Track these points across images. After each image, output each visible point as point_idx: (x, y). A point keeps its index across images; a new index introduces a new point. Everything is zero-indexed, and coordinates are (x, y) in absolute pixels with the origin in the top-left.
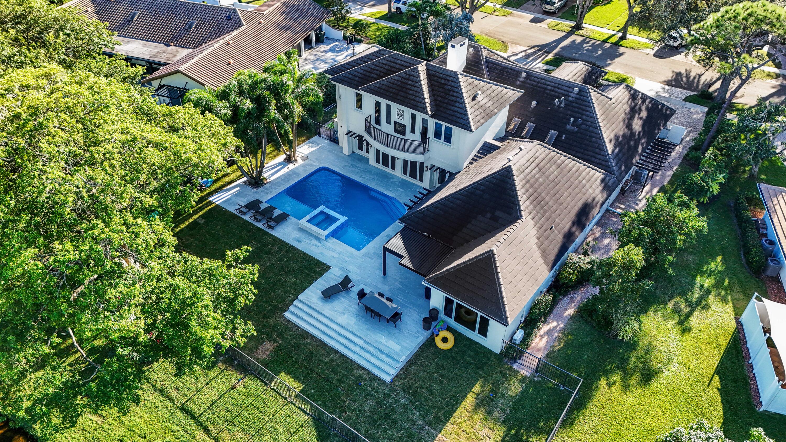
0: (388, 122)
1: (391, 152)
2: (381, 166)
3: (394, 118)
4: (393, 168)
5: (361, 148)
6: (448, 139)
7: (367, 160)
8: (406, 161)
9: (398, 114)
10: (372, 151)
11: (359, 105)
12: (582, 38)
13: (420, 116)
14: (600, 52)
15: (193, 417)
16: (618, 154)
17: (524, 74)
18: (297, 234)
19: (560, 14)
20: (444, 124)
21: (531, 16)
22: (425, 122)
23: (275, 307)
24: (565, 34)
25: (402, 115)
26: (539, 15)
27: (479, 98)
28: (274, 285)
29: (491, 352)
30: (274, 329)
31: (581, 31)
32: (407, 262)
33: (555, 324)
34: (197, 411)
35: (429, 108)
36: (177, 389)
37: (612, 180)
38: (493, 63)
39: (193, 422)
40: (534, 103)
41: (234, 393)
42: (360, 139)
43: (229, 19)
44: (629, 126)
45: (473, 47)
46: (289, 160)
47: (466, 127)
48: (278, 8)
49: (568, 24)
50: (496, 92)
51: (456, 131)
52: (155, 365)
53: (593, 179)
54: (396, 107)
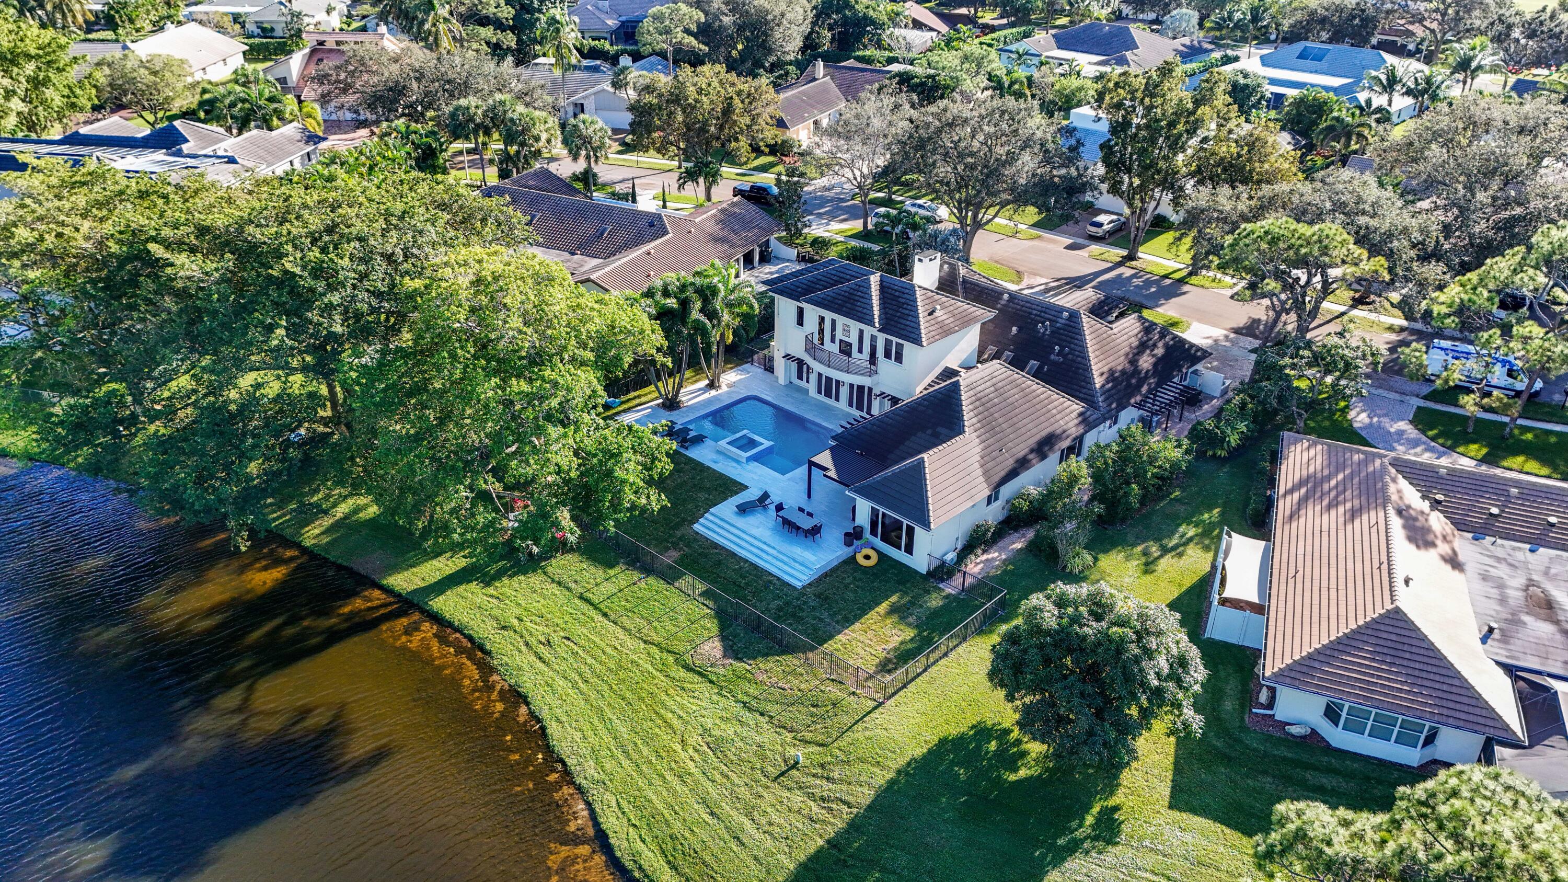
0: (833, 341)
1: (835, 375)
2: (822, 398)
3: (839, 335)
4: (837, 399)
5: (800, 377)
6: (899, 358)
7: (807, 391)
8: (852, 386)
9: (844, 329)
10: (813, 378)
11: (800, 322)
12: (1134, 271)
13: (868, 331)
14: (1153, 290)
15: (592, 604)
16: (1109, 390)
17: (1006, 296)
18: (714, 456)
19: (1110, 240)
20: (895, 340)
21: (1069, 241)
22: (873, 338)
23: (684, 520)
24: (1110, 265)
25: (849, 331)
26: (1080, 241)
27: (938, 313)
28: (684, 500)
29: (916, 572)
30: (680, 539)
31: (1134, 263)
32: (832, 473)
33: (996, 554)
34: (595, 599)
35: (877, 320)
36: (576, 582)
37: (1095, 416)
38: (971, 283)
39: (591, 608)
40: (1014, 329)
41: (636, 588)
42: (801, 363)
43: (651, 225)
44: (1133, 362)
45: (949, 264)
46: (712, 385)
47: (917, 341)
48: (714, 215)
49: (1117, 253)
50: (960, 310)
51: (908, 347)
52: (553, 561)
53: (1068, 411)
54: (841, 320)
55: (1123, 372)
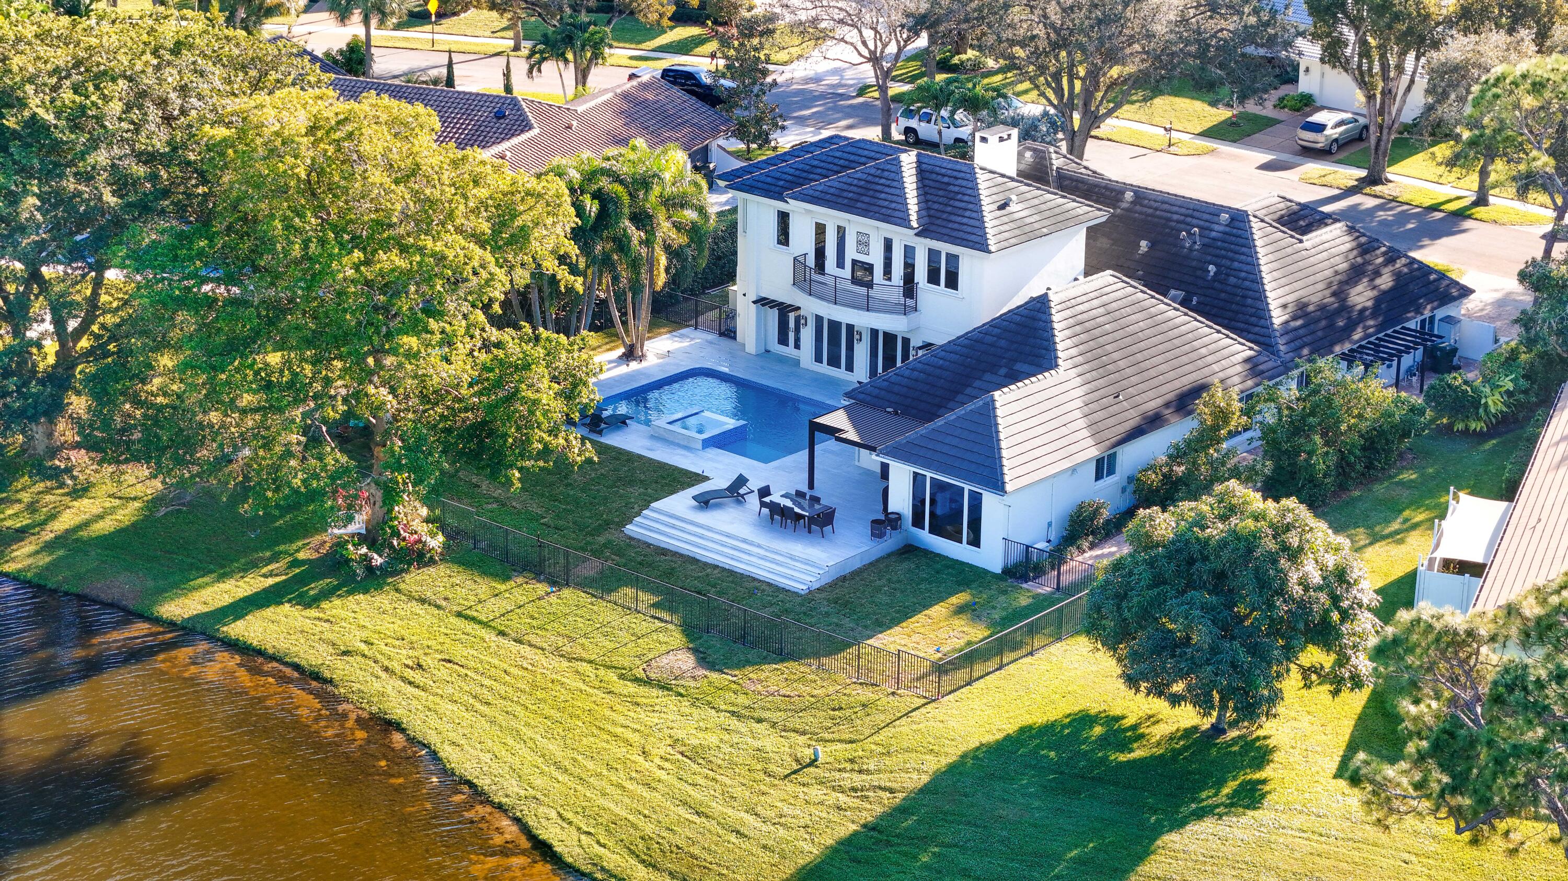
1: (844, 315)
2: (824, 368)
3: (851, 253)
4: (850, 366)
5: (783, 340)
6: (952, 282)
7: (797, 363)
8: (874, 333)
9: (859, 242)
10: (808, 335)
11: (784, 237)
13: (901, 237)
15: (478, 623)
16: (1296, 329)
17: (1129, 195)
18: (648, 443)
19: (1342, 155)
20: (945, 248)
21: (1266, 158)
22: (909, 252)
23: (608, 523)
25: (867, 244)
26: (1285, 157)
27: (1013, 207)
28: (606, 498)
29: (986, 572)
30: (605, 546)
31: (1378, 189)
32: (852, 435)
34: (483, 618)
35: (914, 217)
36: (446, 599)
38: (1071, 179)
39: (477, 627)
40: (1144, 244)
42: (784, 309)
43: (500, 116)
45: (1034, 150)
46: (630, 354)
47: (982, 246)
48: (606, 103)
49: (1351, 175)
50: (1049, 205)
51: (969, 261)
53: (1226, 352)
54: (855, 224)
55: (1322, 308)
